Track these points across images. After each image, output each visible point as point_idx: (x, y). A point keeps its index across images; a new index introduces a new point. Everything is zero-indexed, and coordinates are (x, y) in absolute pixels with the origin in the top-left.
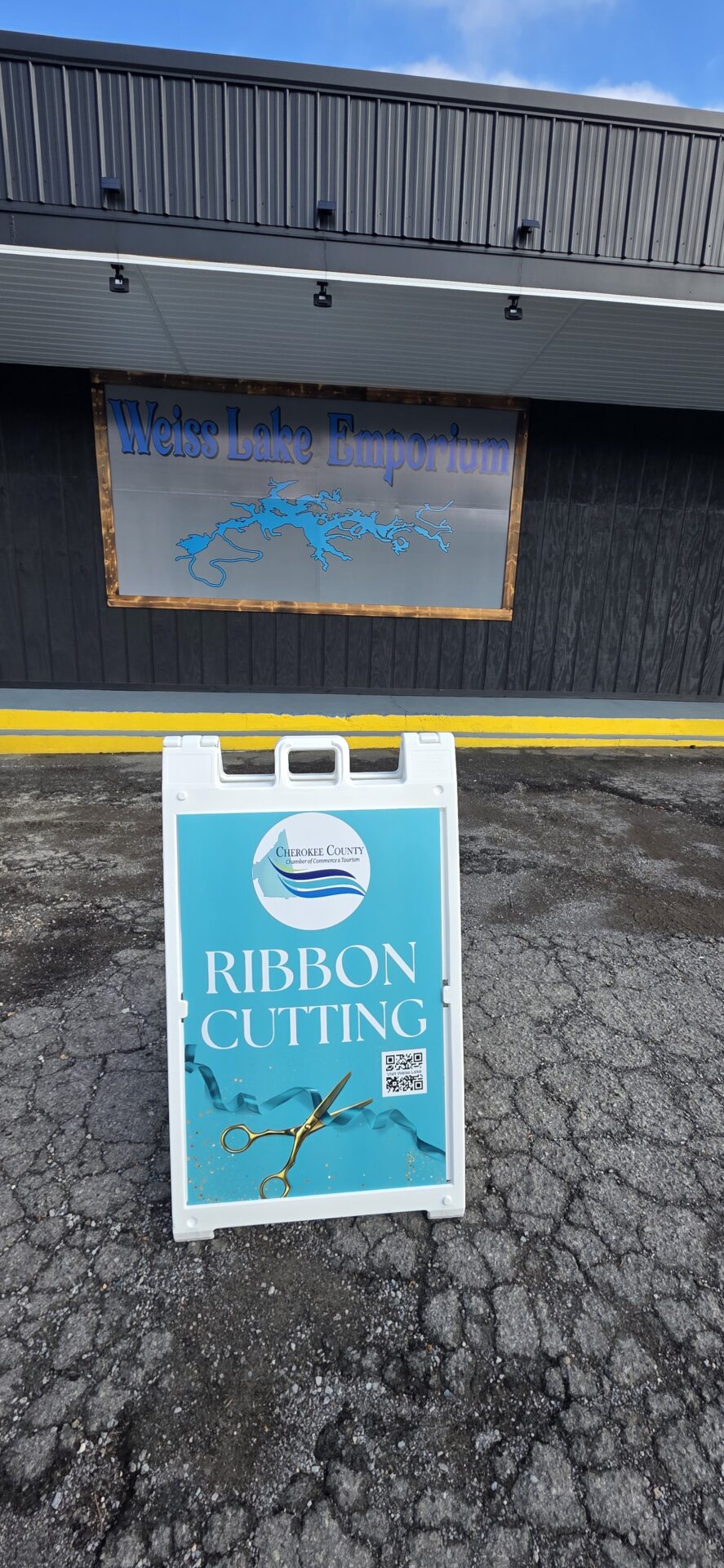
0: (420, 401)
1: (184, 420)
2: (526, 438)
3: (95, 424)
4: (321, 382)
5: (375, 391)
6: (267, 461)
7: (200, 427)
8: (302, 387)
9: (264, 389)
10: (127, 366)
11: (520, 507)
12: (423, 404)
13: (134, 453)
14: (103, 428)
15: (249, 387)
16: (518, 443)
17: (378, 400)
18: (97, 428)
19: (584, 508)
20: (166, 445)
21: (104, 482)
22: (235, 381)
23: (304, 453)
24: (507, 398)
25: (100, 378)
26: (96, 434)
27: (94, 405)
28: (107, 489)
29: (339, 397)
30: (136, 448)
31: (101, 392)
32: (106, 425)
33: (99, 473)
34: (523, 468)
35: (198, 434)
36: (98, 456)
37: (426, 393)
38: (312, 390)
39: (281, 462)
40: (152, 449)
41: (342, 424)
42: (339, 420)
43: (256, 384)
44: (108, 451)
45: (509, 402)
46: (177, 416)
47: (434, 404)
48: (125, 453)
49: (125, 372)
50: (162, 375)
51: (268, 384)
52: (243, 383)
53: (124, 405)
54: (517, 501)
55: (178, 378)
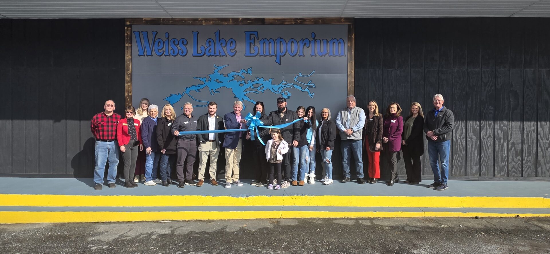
0: (293, 23)
1: (170, 39)
2: (353, 37)
3: (125, 43)
4: (241, 17)
5: (269, 19)
6: (212, 56)
7: (178, 42)
8: (231, 20)
9: (211, 22)
10: (143, 16)
11: (353, 72)
12: (295, 24)
13: (144, 56)
14: (130, 45)
15: (204, 22)
16: (350, 39)
17: (271, 24)
18: (126, 45)
19: (392, 71)
20: (160, 51)
21: (128, 71)
22: (197, 19)
23: (232, 51)
24: (341, 18)
25: (129, 22)
26: (126, 48)
27: (126, 34)
28: (130, 74)
29: (249, 24)
30: (145, 54)
31: (130, 28)
32: (131, 43)
33: (126, 66)
34: (353, 52)
35: (177, 45)
36: (126, 58)
37: (297, 19)
38: (236, 21)
39: (220, 56)
40: (154, 53)
41: (252, 36)
42: (250, 34)
43: (206, 20)
44: (131, 55)
45: (342, 20)
46: (167, 37)
47: (301, 23)
48: (140, 56)
49: (142, 19)
50: (161, 19)
51: (213, 20)
52: (200, 20)
53: (141, 34)
54: (351, 69)
55: (168, 20)
